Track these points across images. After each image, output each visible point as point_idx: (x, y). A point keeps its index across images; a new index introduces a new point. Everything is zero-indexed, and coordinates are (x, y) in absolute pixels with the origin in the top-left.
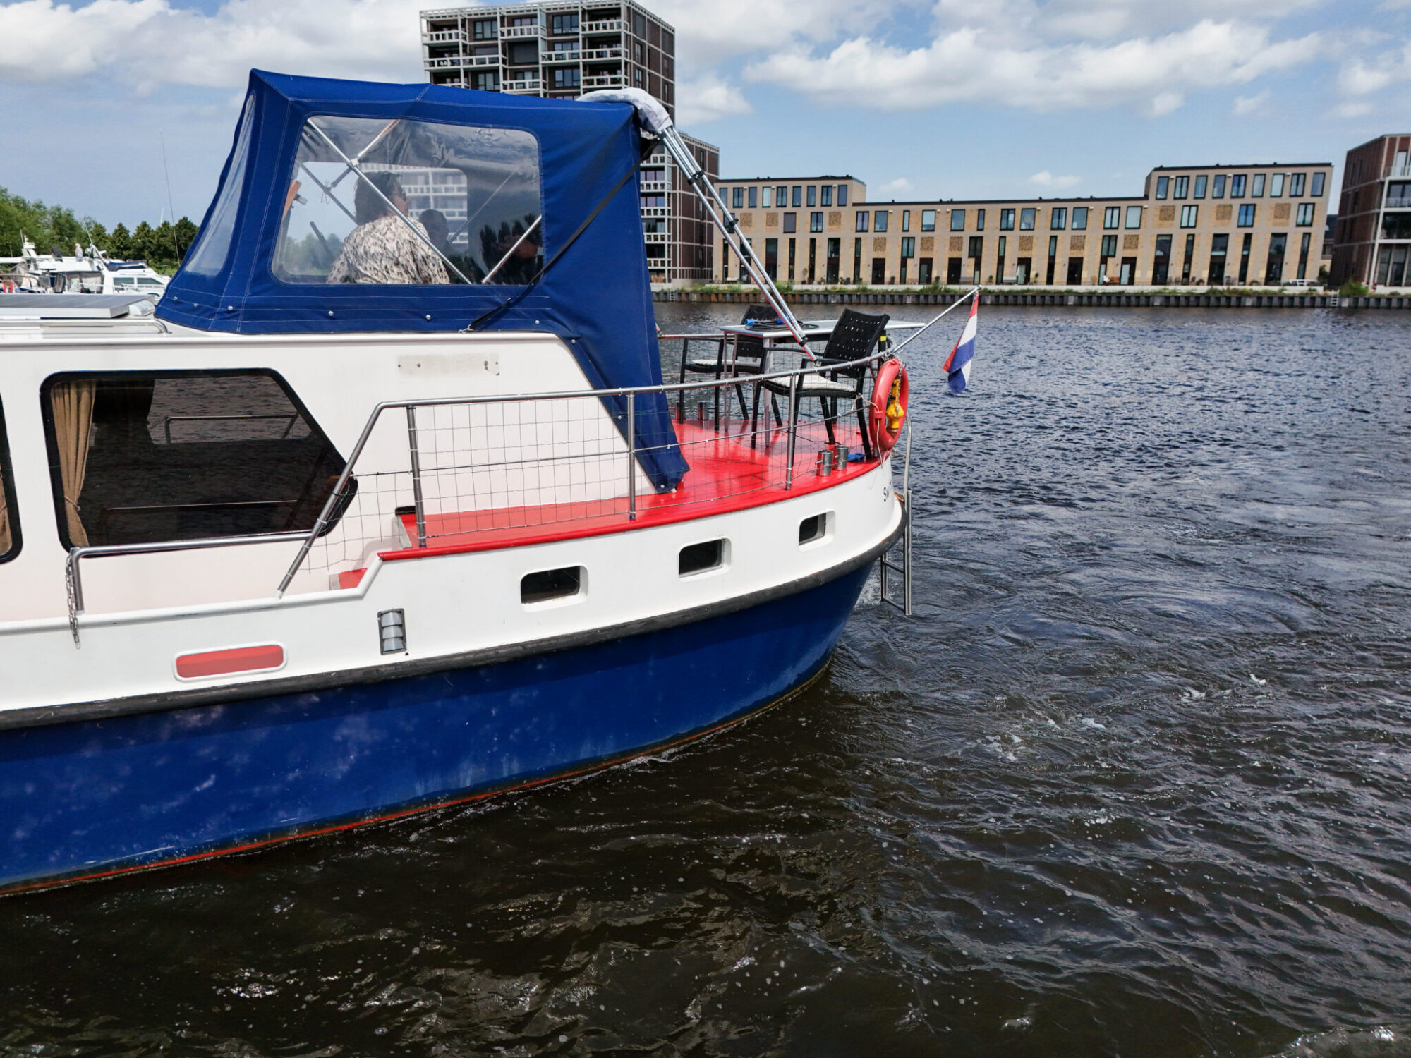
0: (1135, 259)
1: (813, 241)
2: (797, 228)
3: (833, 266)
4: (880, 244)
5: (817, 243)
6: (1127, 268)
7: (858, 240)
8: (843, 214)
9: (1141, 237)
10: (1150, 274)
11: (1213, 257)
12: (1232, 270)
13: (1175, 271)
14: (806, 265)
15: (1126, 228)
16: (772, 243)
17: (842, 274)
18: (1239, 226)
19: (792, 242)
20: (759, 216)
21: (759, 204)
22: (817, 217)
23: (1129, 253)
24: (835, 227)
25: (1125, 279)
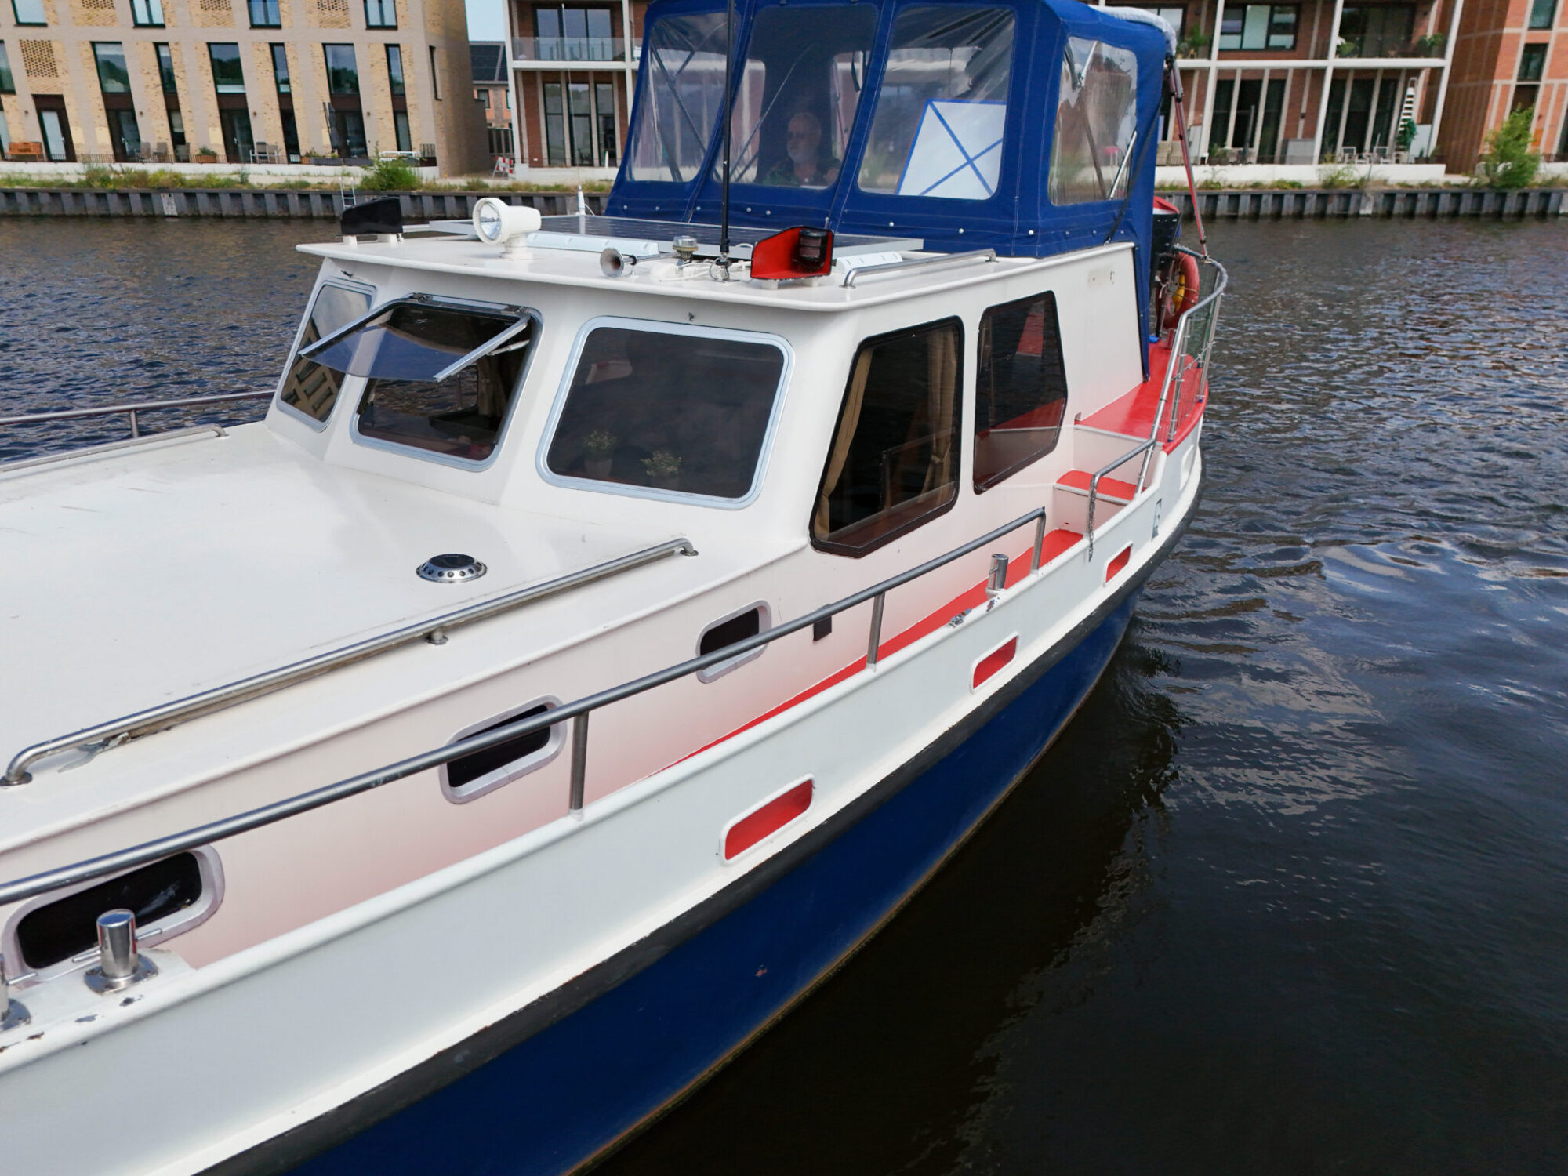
0: (60, 98)
6: (51, 119)
9: (55, 46)
10: (104, 136)
11: (220, 96)
12: (266, 127)
13: (153, 128)
15: (19, 24)
18: (254, 26)
23: (46, 86)
25: (57, 147)
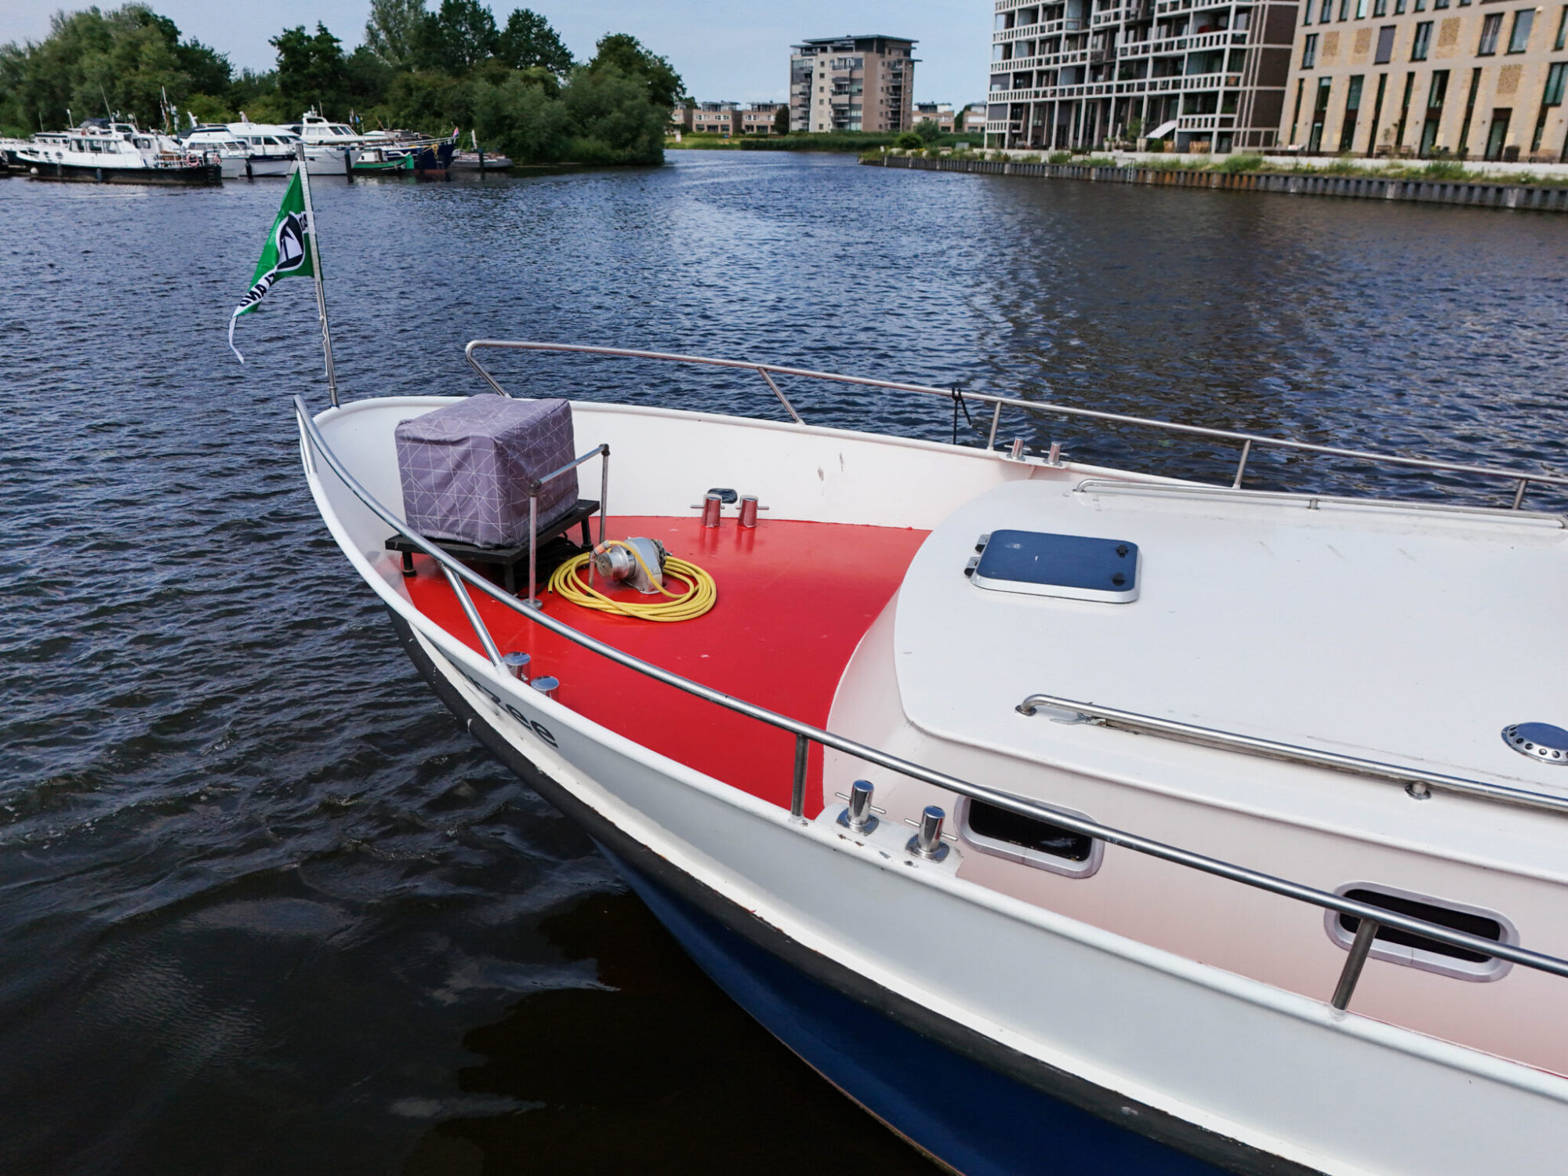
1: (1411, 76)
2: (1393, 55)
3: (1433, 118)
4: (1509, 79)
5: (1416, 81)
7: (1477, 71)
8: (1464, 22)
14: (1396, 118)
16: (1357, 81)
17: (1440, 141)
19: (1383, 77)
20: (1348, 33)
21: (1351, 15)
22: (1423, 29)
24: (1446, 49)
